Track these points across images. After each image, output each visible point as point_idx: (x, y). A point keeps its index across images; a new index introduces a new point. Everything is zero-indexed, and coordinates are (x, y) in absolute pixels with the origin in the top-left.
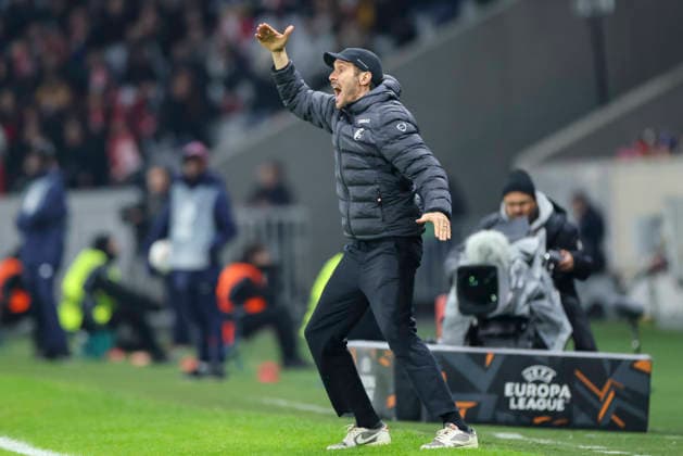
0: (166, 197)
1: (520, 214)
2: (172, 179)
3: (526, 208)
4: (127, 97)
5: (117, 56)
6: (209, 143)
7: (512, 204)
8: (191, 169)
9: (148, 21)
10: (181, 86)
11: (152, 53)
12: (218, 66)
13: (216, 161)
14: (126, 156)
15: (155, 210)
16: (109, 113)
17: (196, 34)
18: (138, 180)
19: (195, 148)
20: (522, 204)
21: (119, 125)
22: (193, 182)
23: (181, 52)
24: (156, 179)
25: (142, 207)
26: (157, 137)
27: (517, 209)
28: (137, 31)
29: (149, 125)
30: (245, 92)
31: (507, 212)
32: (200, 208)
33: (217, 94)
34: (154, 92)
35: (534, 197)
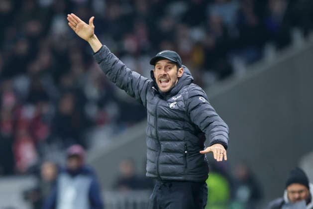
0: (54, 184)
1: (299, 199)
2: (59, 170)
3: (303, 195)
4: (29, 112)
5: (22, 83)
6: (85, 145)
7: (293, 192)
8: (73, 164)
9: (44, 59)
10: (67, 105)
11: (47, 83)
12: (93, 91)
13: (90, 159)
14: (27, 154)
15: (47, 192)
16: (16, 123)
17: (78, 70)
18: (35, 171)
19: (76, 149)
20: (300, 192)
21: (23, 132)
22: (74, 173)
23: (67, 81)
24: (48, 170)
25: (38, 191)
26: (49, 141)
27: (297, 195)
28: (36, 67)
29: (43, 132)
30: (112, 110)
31: (288, 197)
32: (78, 191)
33: (92, 111)
34: (47, 109)
35: (308, 188)
